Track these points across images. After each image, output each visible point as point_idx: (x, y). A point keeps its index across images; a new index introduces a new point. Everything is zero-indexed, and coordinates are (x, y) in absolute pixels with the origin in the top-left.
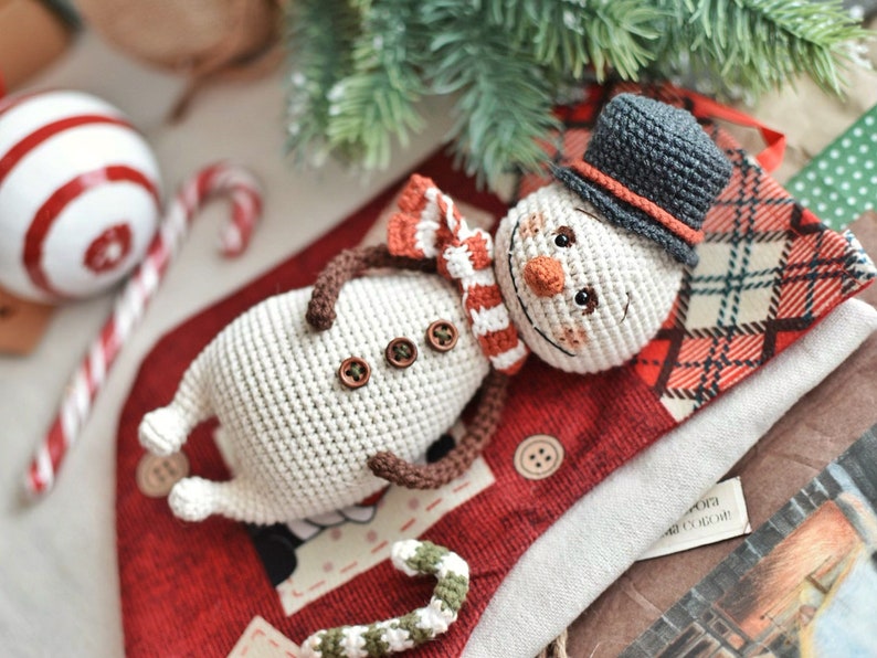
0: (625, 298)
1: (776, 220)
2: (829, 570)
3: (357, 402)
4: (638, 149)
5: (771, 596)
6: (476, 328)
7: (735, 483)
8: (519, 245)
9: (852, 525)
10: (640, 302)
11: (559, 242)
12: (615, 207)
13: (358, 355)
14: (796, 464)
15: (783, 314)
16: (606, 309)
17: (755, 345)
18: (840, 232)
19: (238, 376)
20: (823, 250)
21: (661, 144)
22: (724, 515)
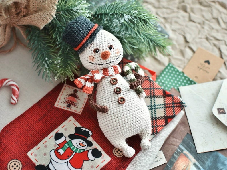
1: (160, 93)
2: (186, 168)
7: (161, 152)
9: (188, 158)
14: (172, 146)
15: (168, 115)
17: (163, 122)
20: (175, 101)
22: (160, 159)
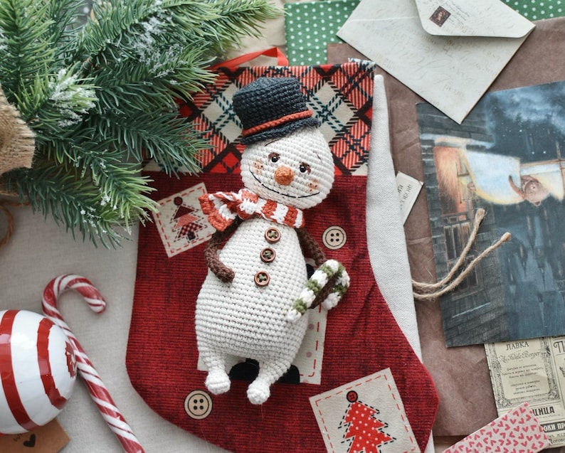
0: (315, 154)
2: (461, 167)
3: (274, 288)
4: (264, 104)
5: (455, 194)
6: (279, 221)
7: (400, 174)
8: (261, 178)
9: (450, 147)
10: (320, 151)
11: (274, 161)
12: (277, 130)
13: (255, 273)
14: (410, 148)
15: (359, 106)
16: (313, 164)
17: (361, 125)
18: (347, 61)
19: (225, 328)
20: (349, 73)
21: (269, 94)
22: (409, 187)
